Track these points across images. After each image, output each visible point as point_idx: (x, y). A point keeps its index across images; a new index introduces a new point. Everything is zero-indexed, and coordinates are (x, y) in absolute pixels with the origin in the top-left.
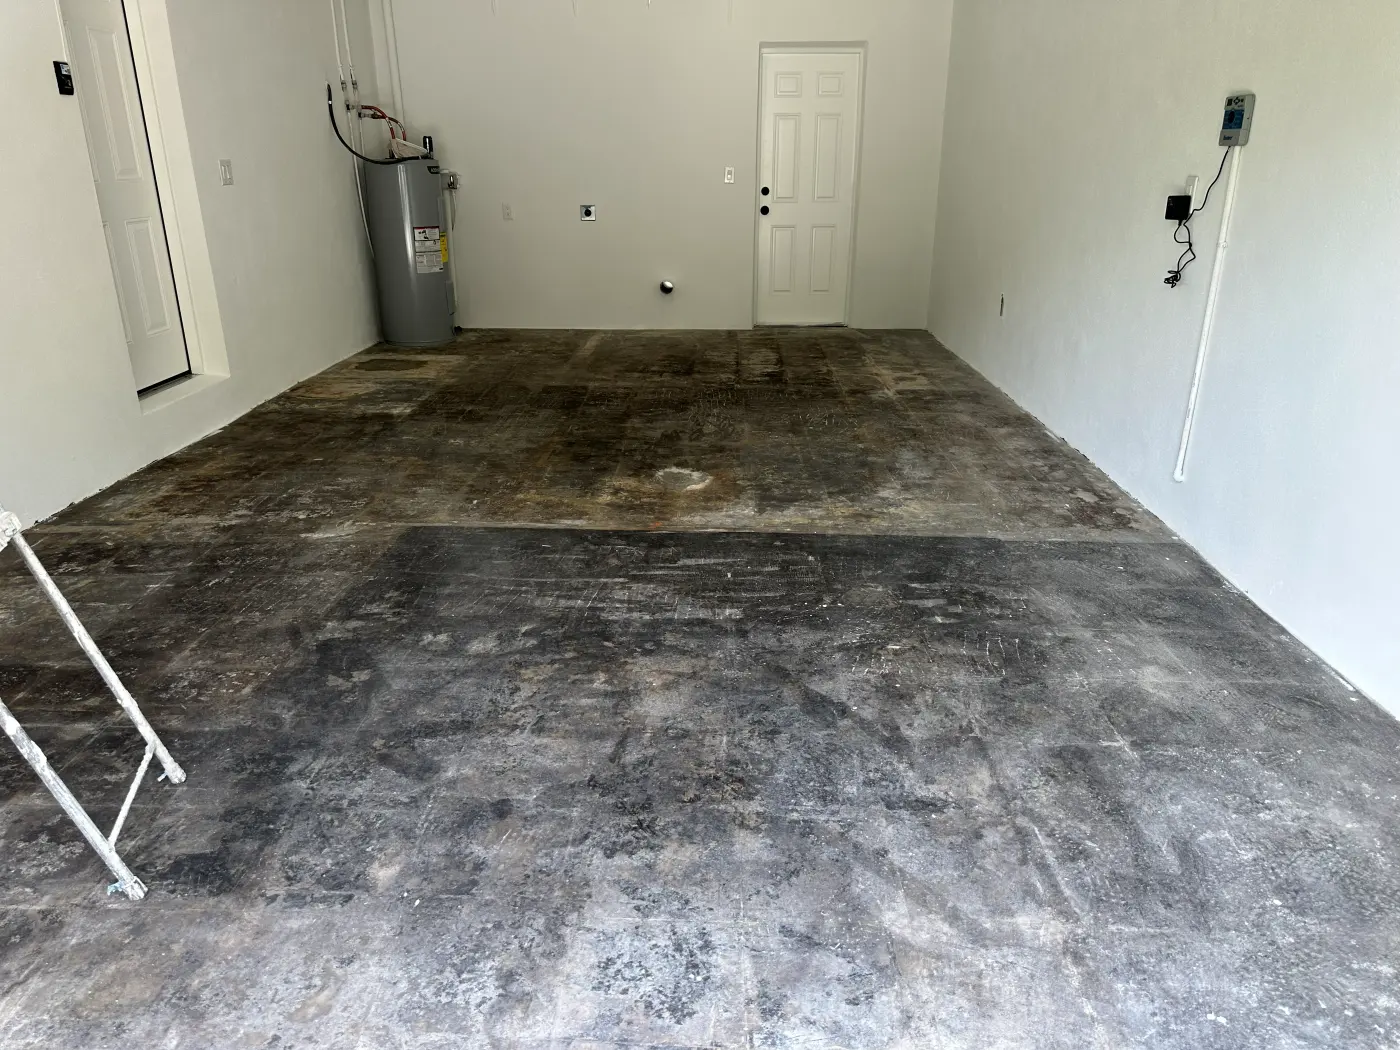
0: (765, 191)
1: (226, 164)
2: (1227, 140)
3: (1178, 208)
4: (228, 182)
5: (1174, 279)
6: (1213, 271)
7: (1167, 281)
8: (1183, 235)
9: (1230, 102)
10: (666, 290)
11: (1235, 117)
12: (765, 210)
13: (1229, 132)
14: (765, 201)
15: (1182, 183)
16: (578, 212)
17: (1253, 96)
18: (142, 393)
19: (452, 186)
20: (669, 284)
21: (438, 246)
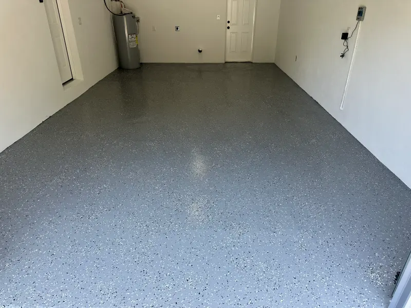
0: (229, 22)
1: (80, 19)
2: (358, 19)
3: (345, 36)
4: (80, 24)
5: (342, 56)
6: (353, 54)
7: (341, 56)
8: (345, 44)
9: (359, 8)
10: (200, 51)
11: (361, 13)
12: (228, 28)
13: (359, 17)
14: (229, 25)
15: (346, 29)
16: (175, 29)
17: (365, 8)
18: (64, 84)
19: (138, 21)
20: (200, 50)
21: (135, 39)
